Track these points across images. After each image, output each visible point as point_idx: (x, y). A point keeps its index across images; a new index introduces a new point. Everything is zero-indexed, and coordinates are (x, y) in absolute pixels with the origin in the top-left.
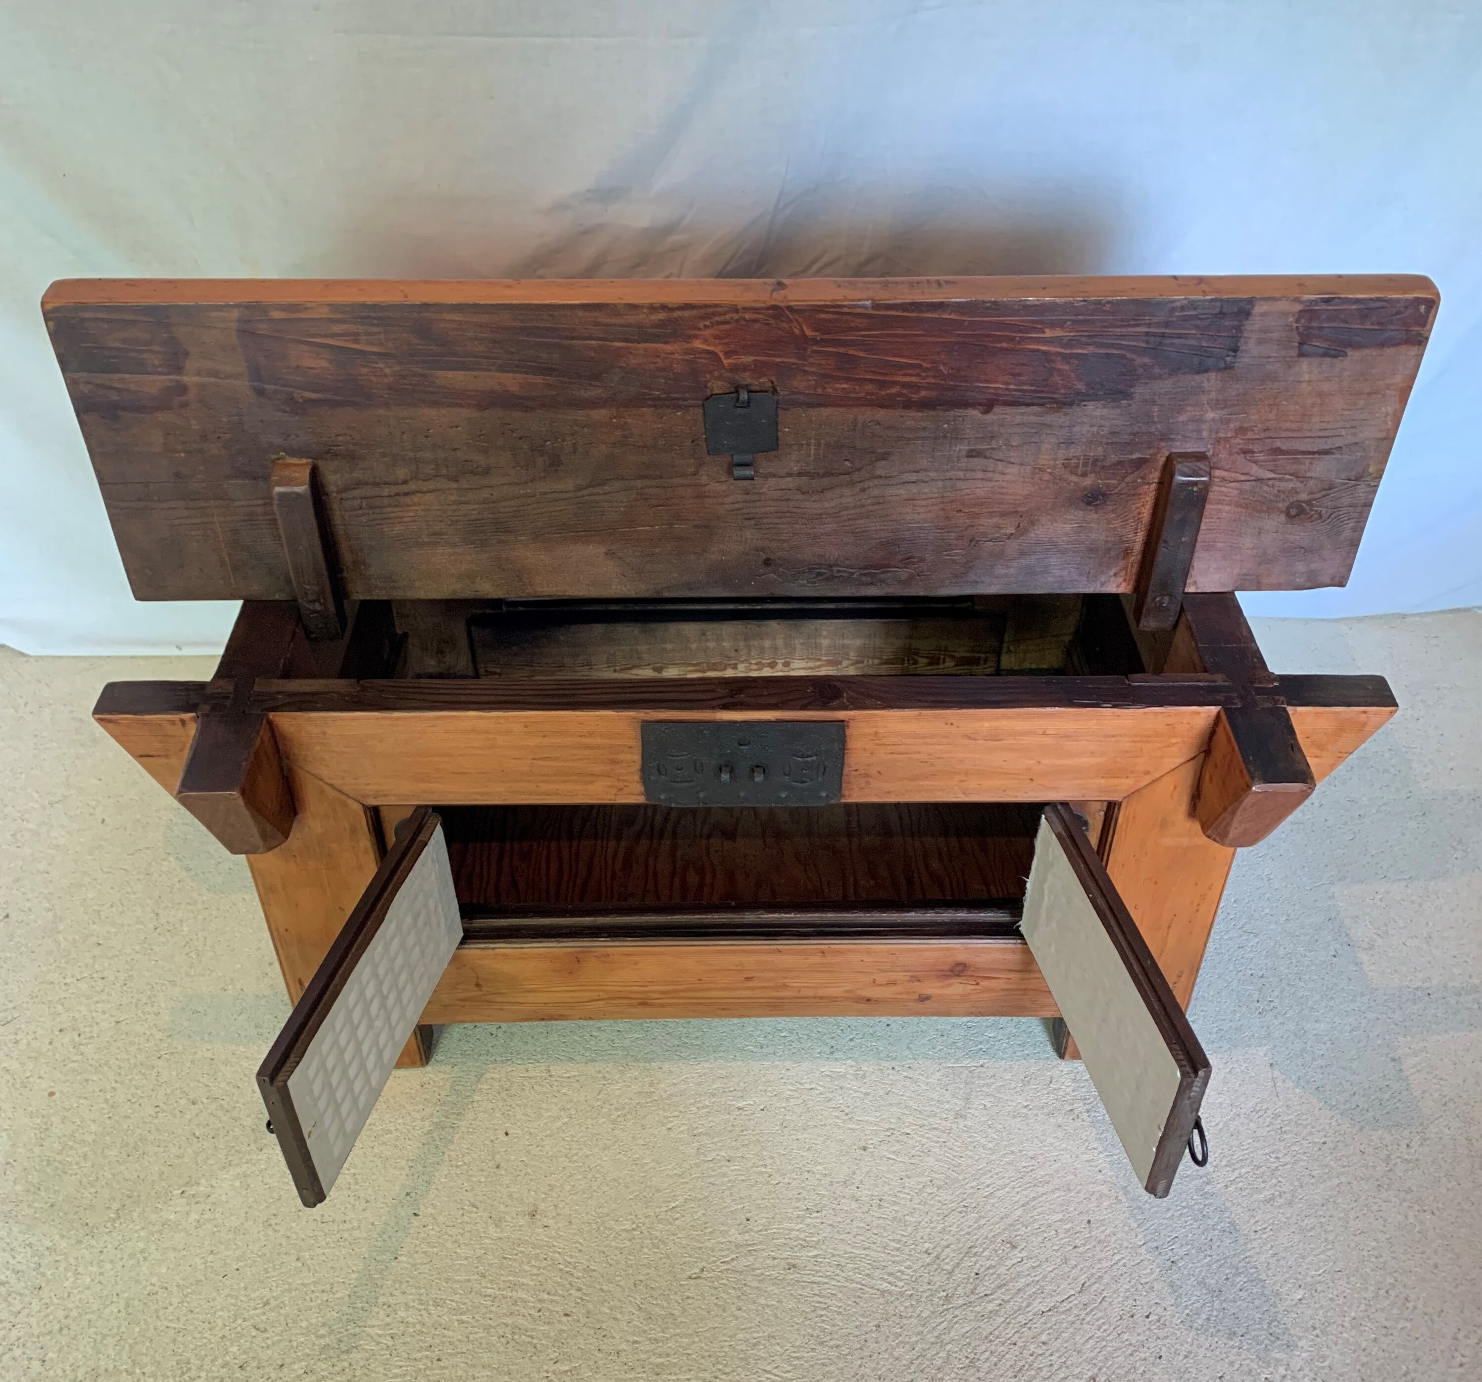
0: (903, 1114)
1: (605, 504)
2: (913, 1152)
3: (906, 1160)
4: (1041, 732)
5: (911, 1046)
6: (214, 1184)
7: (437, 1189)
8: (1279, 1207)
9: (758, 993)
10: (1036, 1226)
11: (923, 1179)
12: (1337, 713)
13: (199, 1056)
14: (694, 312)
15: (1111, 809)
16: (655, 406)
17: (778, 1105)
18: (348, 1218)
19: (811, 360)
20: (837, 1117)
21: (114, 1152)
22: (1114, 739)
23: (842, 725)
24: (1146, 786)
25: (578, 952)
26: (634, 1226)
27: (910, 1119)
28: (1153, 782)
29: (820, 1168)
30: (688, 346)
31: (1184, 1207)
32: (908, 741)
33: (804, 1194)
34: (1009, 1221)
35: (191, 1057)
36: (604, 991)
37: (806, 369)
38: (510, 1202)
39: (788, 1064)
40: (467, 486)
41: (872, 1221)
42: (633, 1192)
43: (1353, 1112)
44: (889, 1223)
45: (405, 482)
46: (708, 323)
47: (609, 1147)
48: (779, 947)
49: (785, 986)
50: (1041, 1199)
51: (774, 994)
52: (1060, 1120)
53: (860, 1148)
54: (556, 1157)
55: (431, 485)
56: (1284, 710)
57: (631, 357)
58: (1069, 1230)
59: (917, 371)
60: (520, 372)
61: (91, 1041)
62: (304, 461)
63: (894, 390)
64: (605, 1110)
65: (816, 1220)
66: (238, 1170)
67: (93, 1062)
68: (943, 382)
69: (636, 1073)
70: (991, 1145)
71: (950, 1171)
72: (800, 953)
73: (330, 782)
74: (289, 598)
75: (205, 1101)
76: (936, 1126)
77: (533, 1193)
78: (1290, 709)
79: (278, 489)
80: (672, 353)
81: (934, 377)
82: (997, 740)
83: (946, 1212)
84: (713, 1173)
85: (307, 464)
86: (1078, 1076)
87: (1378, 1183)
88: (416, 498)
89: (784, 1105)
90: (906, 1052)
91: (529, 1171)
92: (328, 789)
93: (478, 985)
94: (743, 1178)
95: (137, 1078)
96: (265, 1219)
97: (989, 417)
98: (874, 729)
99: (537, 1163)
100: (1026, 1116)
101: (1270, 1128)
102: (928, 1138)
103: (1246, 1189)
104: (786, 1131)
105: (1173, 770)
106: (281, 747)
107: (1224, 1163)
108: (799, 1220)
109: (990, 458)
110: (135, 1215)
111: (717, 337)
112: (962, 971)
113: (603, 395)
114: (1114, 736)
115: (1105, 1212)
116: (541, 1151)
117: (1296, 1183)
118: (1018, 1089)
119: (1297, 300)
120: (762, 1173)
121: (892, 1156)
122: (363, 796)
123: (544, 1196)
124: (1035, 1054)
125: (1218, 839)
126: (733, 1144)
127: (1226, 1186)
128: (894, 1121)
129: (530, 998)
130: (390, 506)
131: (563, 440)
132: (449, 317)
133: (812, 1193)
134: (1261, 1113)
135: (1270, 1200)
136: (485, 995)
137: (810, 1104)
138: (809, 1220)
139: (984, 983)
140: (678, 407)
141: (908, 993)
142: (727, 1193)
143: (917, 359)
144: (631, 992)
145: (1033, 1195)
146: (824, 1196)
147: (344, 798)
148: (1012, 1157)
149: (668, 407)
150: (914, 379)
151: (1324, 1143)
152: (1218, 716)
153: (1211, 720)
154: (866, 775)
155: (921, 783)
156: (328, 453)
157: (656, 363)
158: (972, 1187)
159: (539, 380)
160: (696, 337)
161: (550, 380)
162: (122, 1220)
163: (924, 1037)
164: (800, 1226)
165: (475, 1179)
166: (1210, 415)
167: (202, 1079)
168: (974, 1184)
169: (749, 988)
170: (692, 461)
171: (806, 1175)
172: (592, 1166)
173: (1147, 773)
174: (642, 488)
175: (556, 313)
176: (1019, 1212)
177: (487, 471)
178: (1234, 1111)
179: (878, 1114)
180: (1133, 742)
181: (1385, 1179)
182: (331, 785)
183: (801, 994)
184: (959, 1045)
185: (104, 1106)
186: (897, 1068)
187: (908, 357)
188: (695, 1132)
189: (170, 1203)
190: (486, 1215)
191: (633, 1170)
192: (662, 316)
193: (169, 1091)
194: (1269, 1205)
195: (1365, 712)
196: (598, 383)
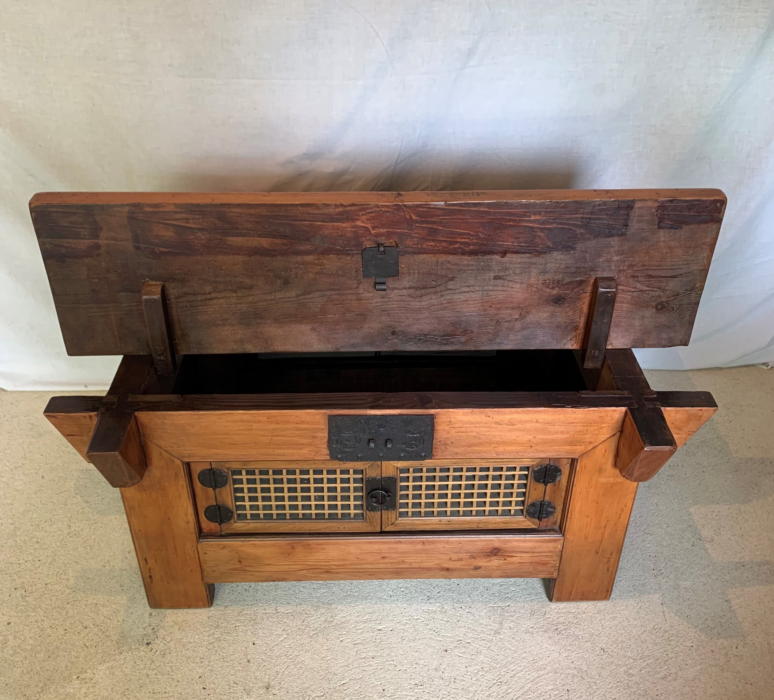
0: (467, 632)
1: (311, 304)
2: (472, 653)
3: (468, 656)
4: (535, 420)
5: (470, 595)
6: (95, 672)
7: (216, 674)
8: (670, 682)
9: (389, 566)
10: (539, 692)
11: (478, 667)
12: (687, 410)
13: (90, 602)
14: (357, 208)
15: (573, 462)
16: (337, 254)
17: (399, 628)
18: (166, 691)
19: (415, 231)
20: (432, 634)
21: (42, 655)
22: (573, 425)
23: (432, 417)
24: (590, 450)
25: (293, 543)
26: (322, 694)
27: (471, 635)
28: (594, 448)
29: (422, 662)
30: (354, 224)
31: (618, 682)
32: (466, 426)
33: (414, 676)
34: (525, 690)
35: (85, 602)
36: (306, 565)
37: (413, 235)
38: (255, 681)
39: (405, 605)
40: (241, 295)
41: (451, 691)
42: (321, 675)
43: (706, 629)
44: (460, 691)
45: (210, 293)
46: (364, 213)
47: (309, 651)
48: (400, 540)
49: (403, 562)
50: (541, 678)
51: (397, 566)
52: (551, 635)
53: (444, 651)
54: (280, 656)
55: (223, 295)
56: (660, 409)
57: (325, 229)
58: (557, 695)
59: (468, 236)
60: (270, 237)
61: (32, 594)
62: (158, 283)
63: (456, 246)
64: (307, 631)
65: (420, 690)
66: (108, 664)
67: (32, 606)
68: (481, 242)
69: (323, 611)
70: (514, 648)
71: (492, 663)
72: (411, 543)
73: (166, 449)
74: (147, 354)
75: (92, 626)
76: (485, 638)
77: (268, 676)
78: (662, 409)
79: (144, 297)
80: (346, 228)
81: (476, 239)
82: (513, 425)
83: (490, 685)
84: (365, 665)
85: (160, 284)
86: (560, 611)
87: (722, 668)
88: (214, 302)
89: (403, 628)
90: (468, 599)
91: (266, 664)
92: (164, 453)
93: (240, 562)
94: (381, 667)
95: (55, 614)
96: (122, 691)
97: (505, 259)
98: (449, 419)
99: (270, 659)
100: (532, 633)
101: (662, 639)
102: (480, 645)
103: (651, 671)
104: (404, 642)
105: (604, 441)
106: (141, 431)
107: (639, 658)
108: (411, 690)
109: (505, 280)
110: (52, 690)
111: (368, 220)
112: (497, 553)
113: (311, 249)
114: (573, 423)
115: (576, 685)
116: (272, 653)
117: (678, 669)
118: (528, 618)
119: (656, 201)
120: (391, 664)
121: (461, 655)
122: (182, 457)
123: (274, 678)
124: (536, 599)
125: (629, 478)
126: (376, 649)
127: (640, 670)
128: (461, 636)
129: (268, 569)
130: (201, 305)
131: (290, 272)
132: (234, 210)
133: (418, 675)
134: (658, 630)
135: (665, 678)
136: (243, 567)
137: (416, 627)
138: (416, 690)
139: (510, 559)
140: (348, 255)
141: (469, 565)
142: (372, 675)
143: (468, 231)
144: (321, 565)
145: (536, 675)
146: (425, 677)
147: (172, 458)
148: (525, 655)
149: (344, 254)
150: (467, 240)
151: (692, 646)
152: (626, 412)
153: (623, 415)
154: (446, 444)
155: (474, 448)
156: (170, 279)
157: (338, 233)
158: (504, 672)
159: (279, 241)
160: (358, 220)
161: (285, 241)
162: (44, 693)
163: (477, 591)
164: (412, 693)
165: (236, 668)
166: (615, 258)
167: (90, 615)
168: (505, 669)
169: (383, 563)
170: (355, 281)
171: (415, 666)
172: (300, 661)
173: (591, 443)
174: (330, 295)
175: (288, 208)
176: (529, 685)
177: (251, 287)
178: (643, 629)
179: (453, 632)
180: (583, 426)
181: (725, 666)
182: (166, 451)
183: (411, 566)
184: (496, 594)
185: (38, 630)
186: (463, 607)
187: (463, 229)
188: (355, 643)
189: (71, 683)
190: (242, 688)
191: (322, 663)
192: (341, 209)
193: (72, 621)
194: (663, 681)
195: (701, 410)
196: (309, 243)
